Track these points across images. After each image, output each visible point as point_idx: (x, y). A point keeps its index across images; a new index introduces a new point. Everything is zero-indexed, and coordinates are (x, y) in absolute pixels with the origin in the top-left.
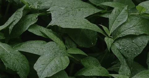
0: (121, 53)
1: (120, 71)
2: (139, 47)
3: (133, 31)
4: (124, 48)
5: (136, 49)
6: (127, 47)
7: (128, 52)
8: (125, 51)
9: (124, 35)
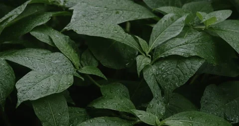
0: (157, 81)
1: (149, 107)
2: (184, 74)
3: (181, 50)
4: (163, 74)
5: (179, 76)
6: (168, 74)
7: (167, 80)
8: (163, 78)
9: (167, 55)
